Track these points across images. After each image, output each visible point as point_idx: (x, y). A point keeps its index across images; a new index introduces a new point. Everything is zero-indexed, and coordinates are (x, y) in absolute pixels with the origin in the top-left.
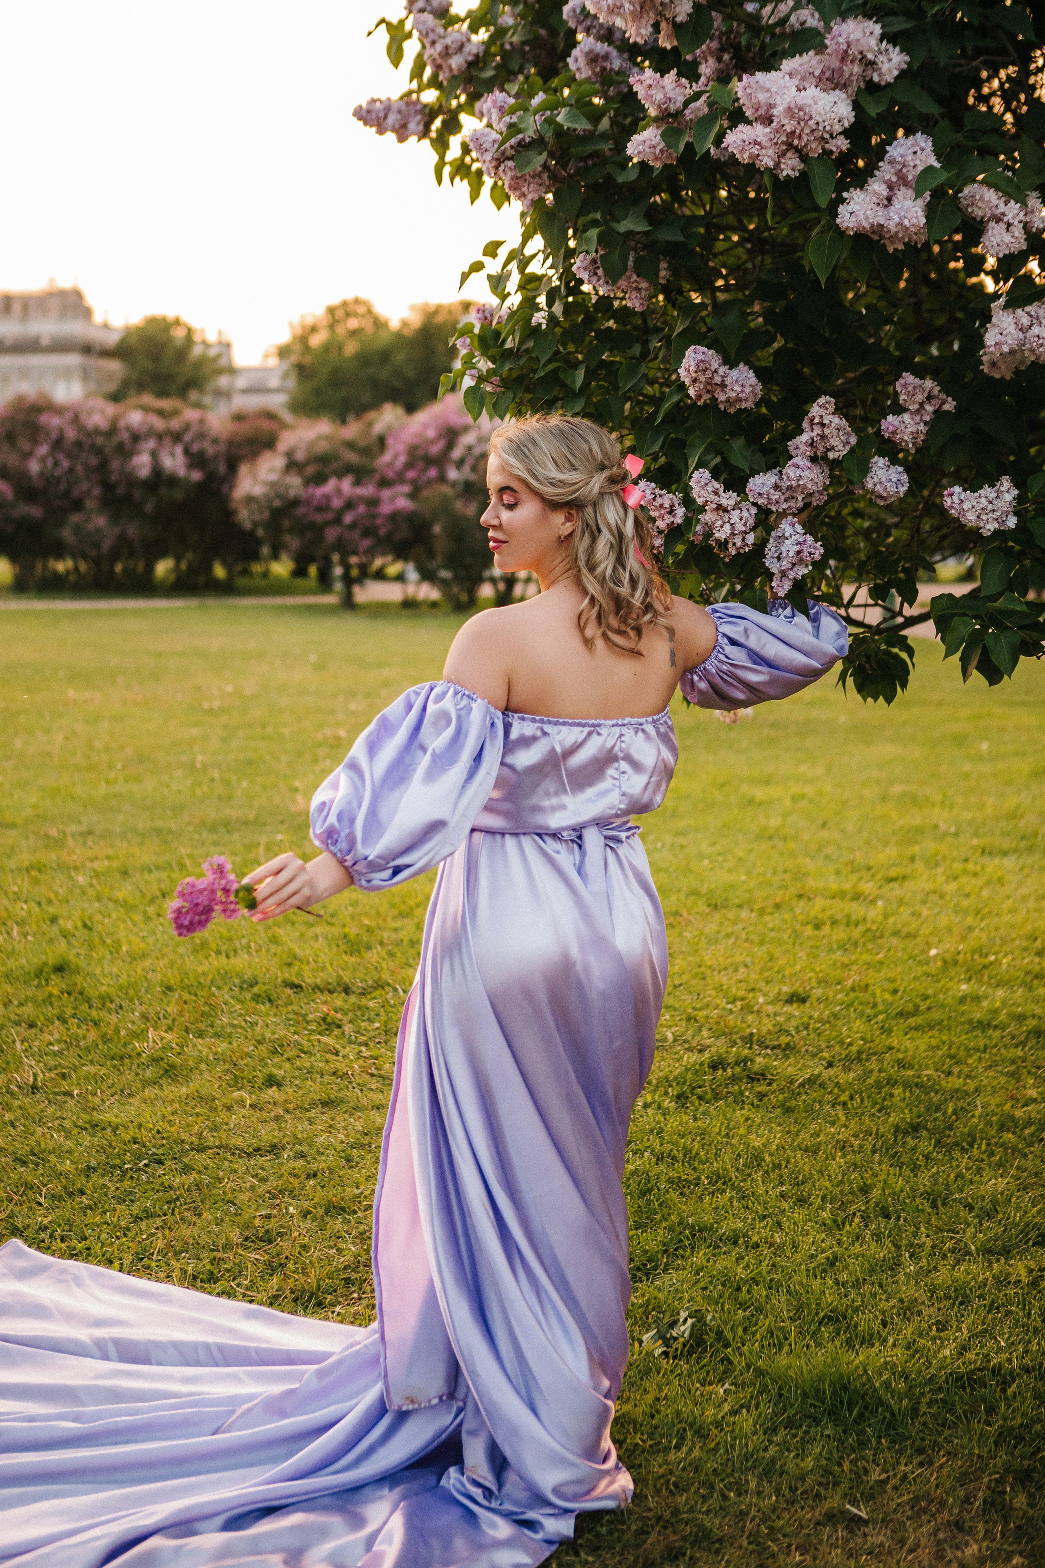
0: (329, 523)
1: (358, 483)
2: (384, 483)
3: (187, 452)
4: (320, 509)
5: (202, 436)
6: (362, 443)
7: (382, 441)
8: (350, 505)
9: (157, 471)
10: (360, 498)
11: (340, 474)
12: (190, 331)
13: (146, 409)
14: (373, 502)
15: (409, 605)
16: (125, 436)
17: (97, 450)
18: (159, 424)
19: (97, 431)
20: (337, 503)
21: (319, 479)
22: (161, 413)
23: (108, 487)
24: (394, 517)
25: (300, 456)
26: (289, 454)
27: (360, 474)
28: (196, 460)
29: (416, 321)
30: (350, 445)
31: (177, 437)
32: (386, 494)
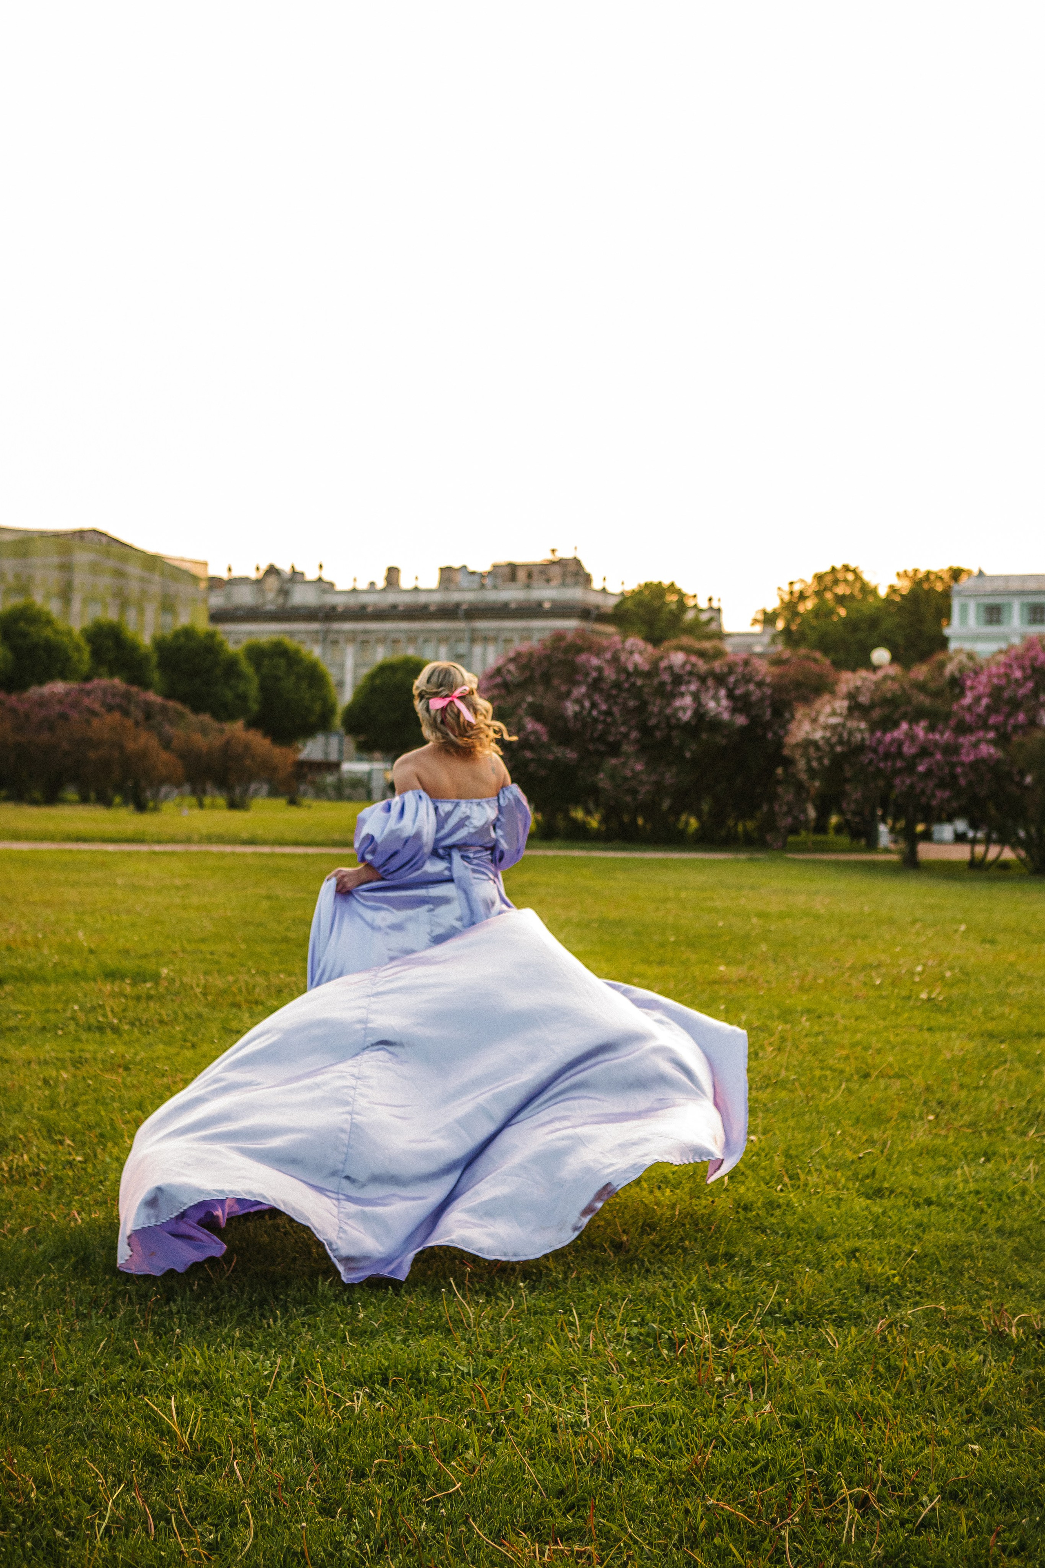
0: (896, 772)
1: (932, 728)
2: (962, 729)
3: (730, 695)
4: (887, 756)
5: (747, 679)
6: (932, 686)
7: (956, 684)
8: (924, 752)
9: (700, 714)
10: (936, 744)
11: (914, 719)
12: (681, 595)
13: (688, 650)
14: (951, 750)
15: (976, 865)
16: (667, 677)
17: (635, 691)
18: (702, 666)
19: (637, 672)
20: (908, 749)
21: (888, 723)
22: (702, 654)
23: (646, 731)
24: (976, 766)
25: (863, 699)
26: (852, 696)
27: (935, 719)
28: (740, 704)
29: (904, 586)
30: (921, 687)
31: (720, 680)
32: (966, 741)
